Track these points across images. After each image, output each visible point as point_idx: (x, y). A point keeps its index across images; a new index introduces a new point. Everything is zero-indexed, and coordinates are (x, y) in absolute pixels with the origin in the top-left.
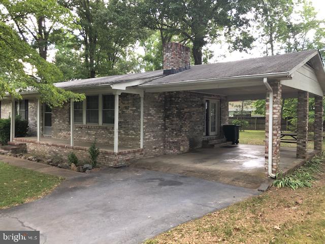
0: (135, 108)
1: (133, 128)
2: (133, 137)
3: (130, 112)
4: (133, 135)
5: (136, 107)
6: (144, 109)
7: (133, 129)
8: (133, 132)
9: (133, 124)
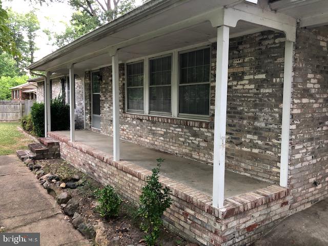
0: (263, 76)
1: (256, 128)
2: (256, 151)
3: (247, 87)
4: (256, 146)
5: (266, 72)
6: (294, 77)
7: (256, 131)
8: (256, 137)
9: (255, 118)
